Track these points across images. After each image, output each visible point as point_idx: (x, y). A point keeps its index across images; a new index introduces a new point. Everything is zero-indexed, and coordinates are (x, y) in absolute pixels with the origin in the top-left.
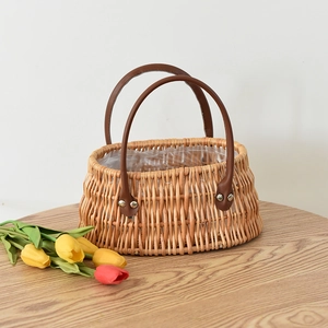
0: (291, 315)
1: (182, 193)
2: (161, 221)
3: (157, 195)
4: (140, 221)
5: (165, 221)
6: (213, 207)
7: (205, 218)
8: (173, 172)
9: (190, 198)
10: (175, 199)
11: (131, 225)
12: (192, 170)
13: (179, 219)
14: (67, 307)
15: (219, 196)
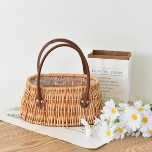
0: (143, 146)
1: (65, 98)
2: (55, 110)
3: (54, 98)
4: (45, 110)
5: (56, 110)
6: (79, 106)
7: (75, 111)
8: (61, 88)
9: (69, 101)
10: (61, 101)
11: (41, 111)
12: (70, 88)
13: (63, 110)
14: (43, 144)
15: (82, 101)
